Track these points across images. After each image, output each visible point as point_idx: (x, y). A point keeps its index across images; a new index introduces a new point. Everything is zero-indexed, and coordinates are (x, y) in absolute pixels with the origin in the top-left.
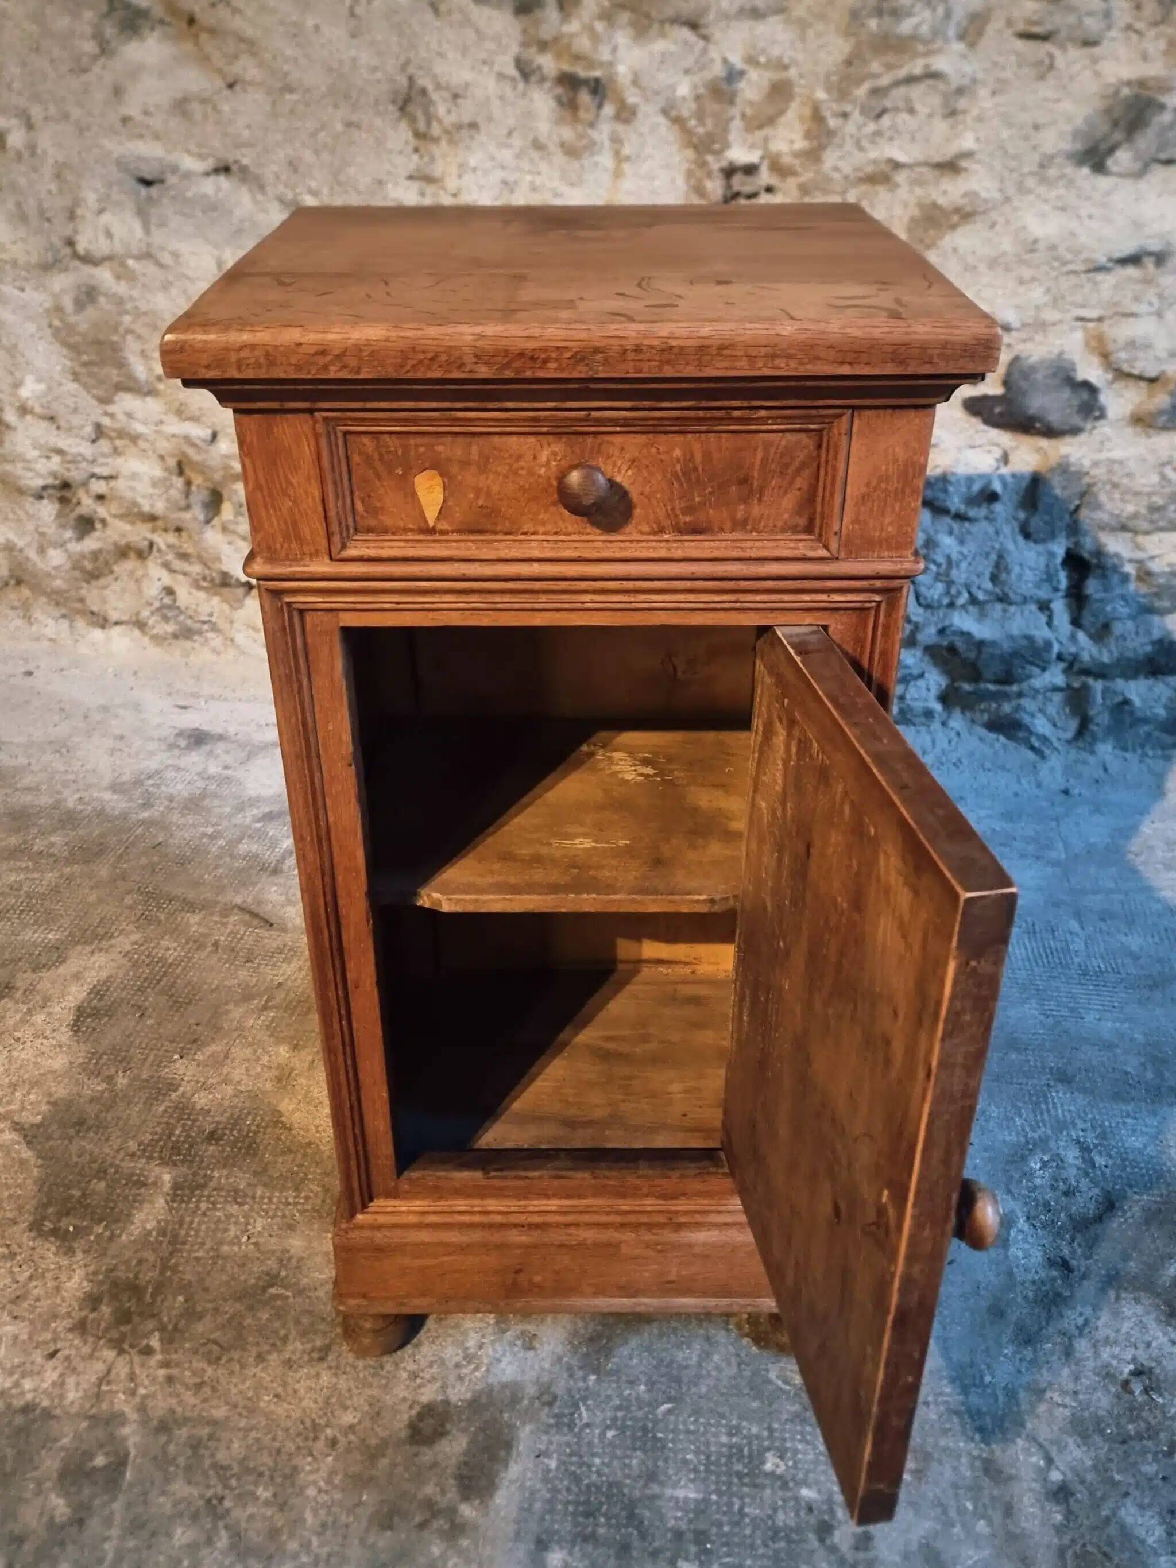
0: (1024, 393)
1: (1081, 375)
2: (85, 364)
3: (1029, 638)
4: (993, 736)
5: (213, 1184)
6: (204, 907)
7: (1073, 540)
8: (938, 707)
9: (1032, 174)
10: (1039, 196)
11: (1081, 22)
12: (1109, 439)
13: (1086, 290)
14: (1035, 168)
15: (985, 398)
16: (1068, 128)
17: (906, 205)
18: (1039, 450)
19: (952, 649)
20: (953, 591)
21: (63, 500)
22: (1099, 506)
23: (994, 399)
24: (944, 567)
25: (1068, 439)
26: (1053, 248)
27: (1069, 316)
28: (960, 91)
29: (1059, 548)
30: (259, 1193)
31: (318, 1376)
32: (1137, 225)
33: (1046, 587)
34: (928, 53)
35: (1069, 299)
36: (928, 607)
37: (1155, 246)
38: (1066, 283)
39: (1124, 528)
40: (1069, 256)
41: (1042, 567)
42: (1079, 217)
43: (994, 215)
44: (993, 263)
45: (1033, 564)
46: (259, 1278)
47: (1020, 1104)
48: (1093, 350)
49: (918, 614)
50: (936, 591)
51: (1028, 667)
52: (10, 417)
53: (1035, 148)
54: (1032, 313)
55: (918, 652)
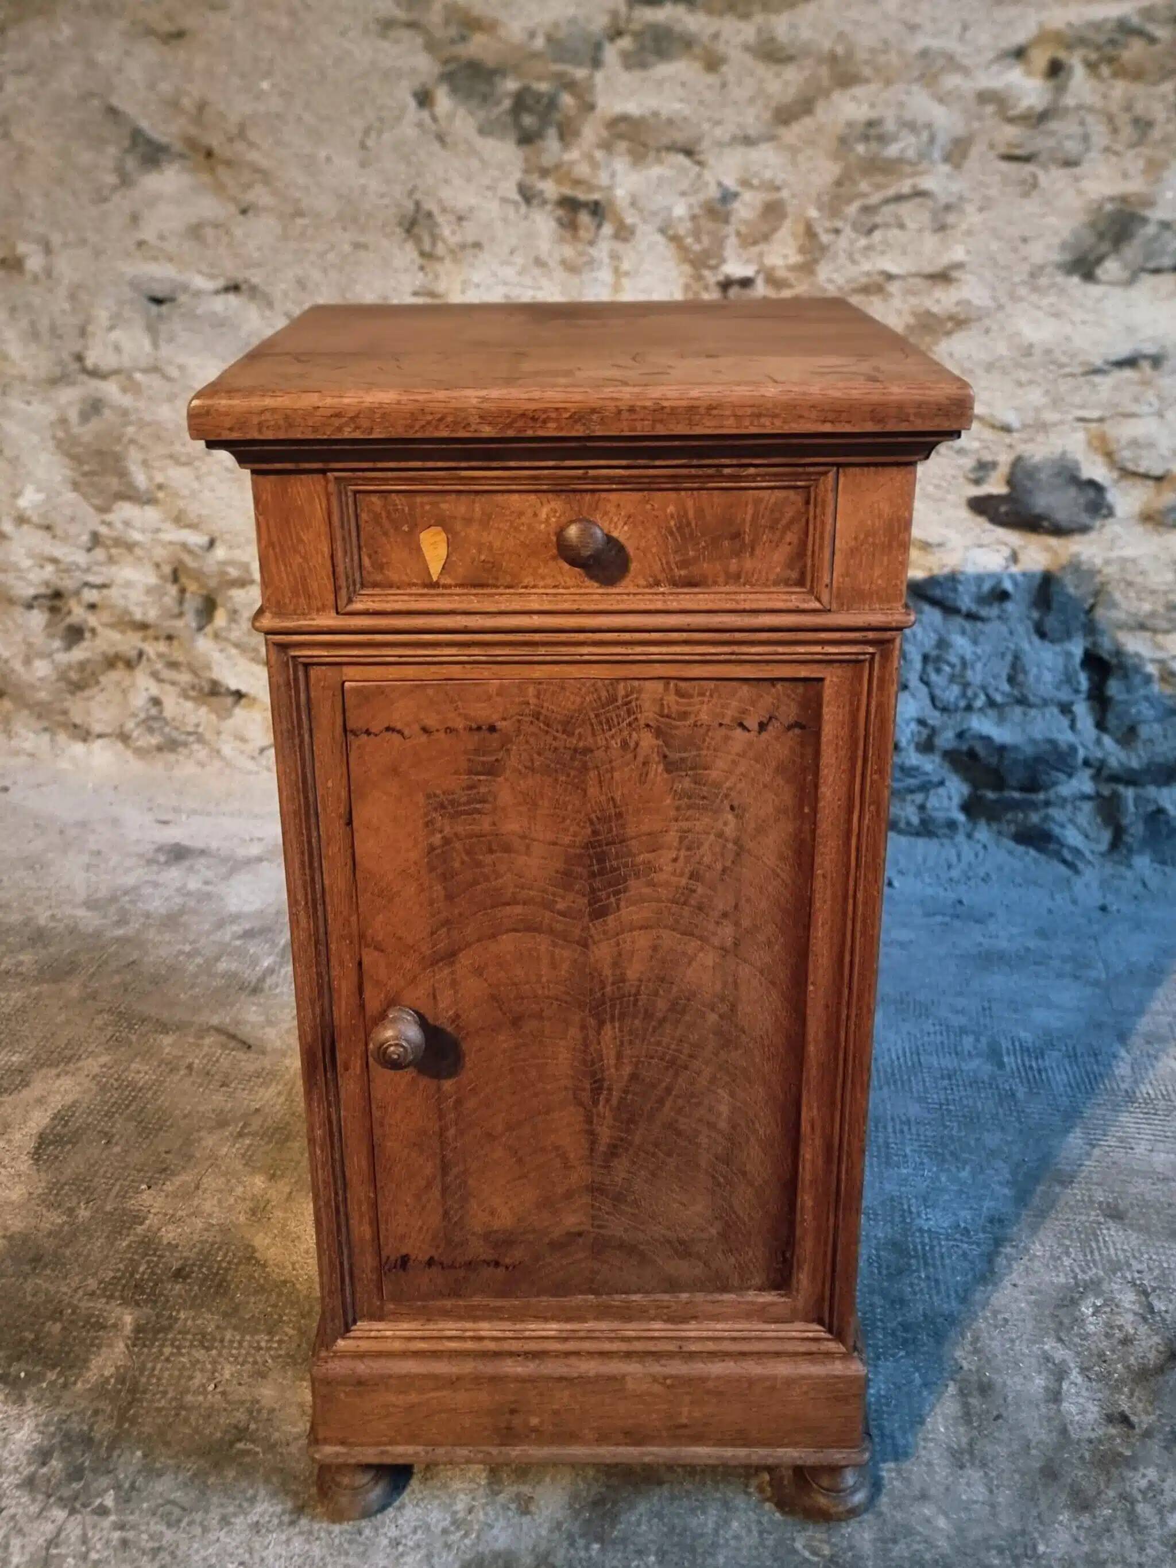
0: (1029, 492)
1: (1086, 473)
2: (85, 474)
3: (1052, 742)
4: (1021, 849)
5: (178, 1325)
6: (178, 1028)
7: (1090, 639)
8: (961, 817)
9: (1023, 282)
10: (1031, 304)
11: (1061, 144)
12: (1118, 537)
13: (1085, 392)
14: (1025, 277)
15: (990, 497)
16: (1056, 241)
17: (900, 313)
18: (1048, 549)
19: (972, 754)
20: (970, 693)
21: (55, 609)
22: (1114, 605)
23: (1000, 497)
24: (958, 668)
25: (1077, 538)
26: (1049, 351)
27: (1070, 416)
28: (948, 208)
29: (1077, 648)
30: (228, 1336)
31: (288, 1541)
32: (1130, 330)
33: (1065, 687)
34: (915, 174)
35: (1068, 401)
36: (944, 710)
37: (1150, 349)
38: (1064, 385)
39: (1142, 627)
40: (1066, 360)
41: (1061, 667)
42: (1072, 323)
43: (987, 322)
44: (990, 367)
45: (1050, 664)
46: (226, 1432)
47: (1068, 1243)
48: (1096, 449)
49: (935, 718)
50: (951, 694)
51: (1054, 773)
52: (7, 527)
53: (1024, 259)
54: (1032, 414)
55: (937, 759)
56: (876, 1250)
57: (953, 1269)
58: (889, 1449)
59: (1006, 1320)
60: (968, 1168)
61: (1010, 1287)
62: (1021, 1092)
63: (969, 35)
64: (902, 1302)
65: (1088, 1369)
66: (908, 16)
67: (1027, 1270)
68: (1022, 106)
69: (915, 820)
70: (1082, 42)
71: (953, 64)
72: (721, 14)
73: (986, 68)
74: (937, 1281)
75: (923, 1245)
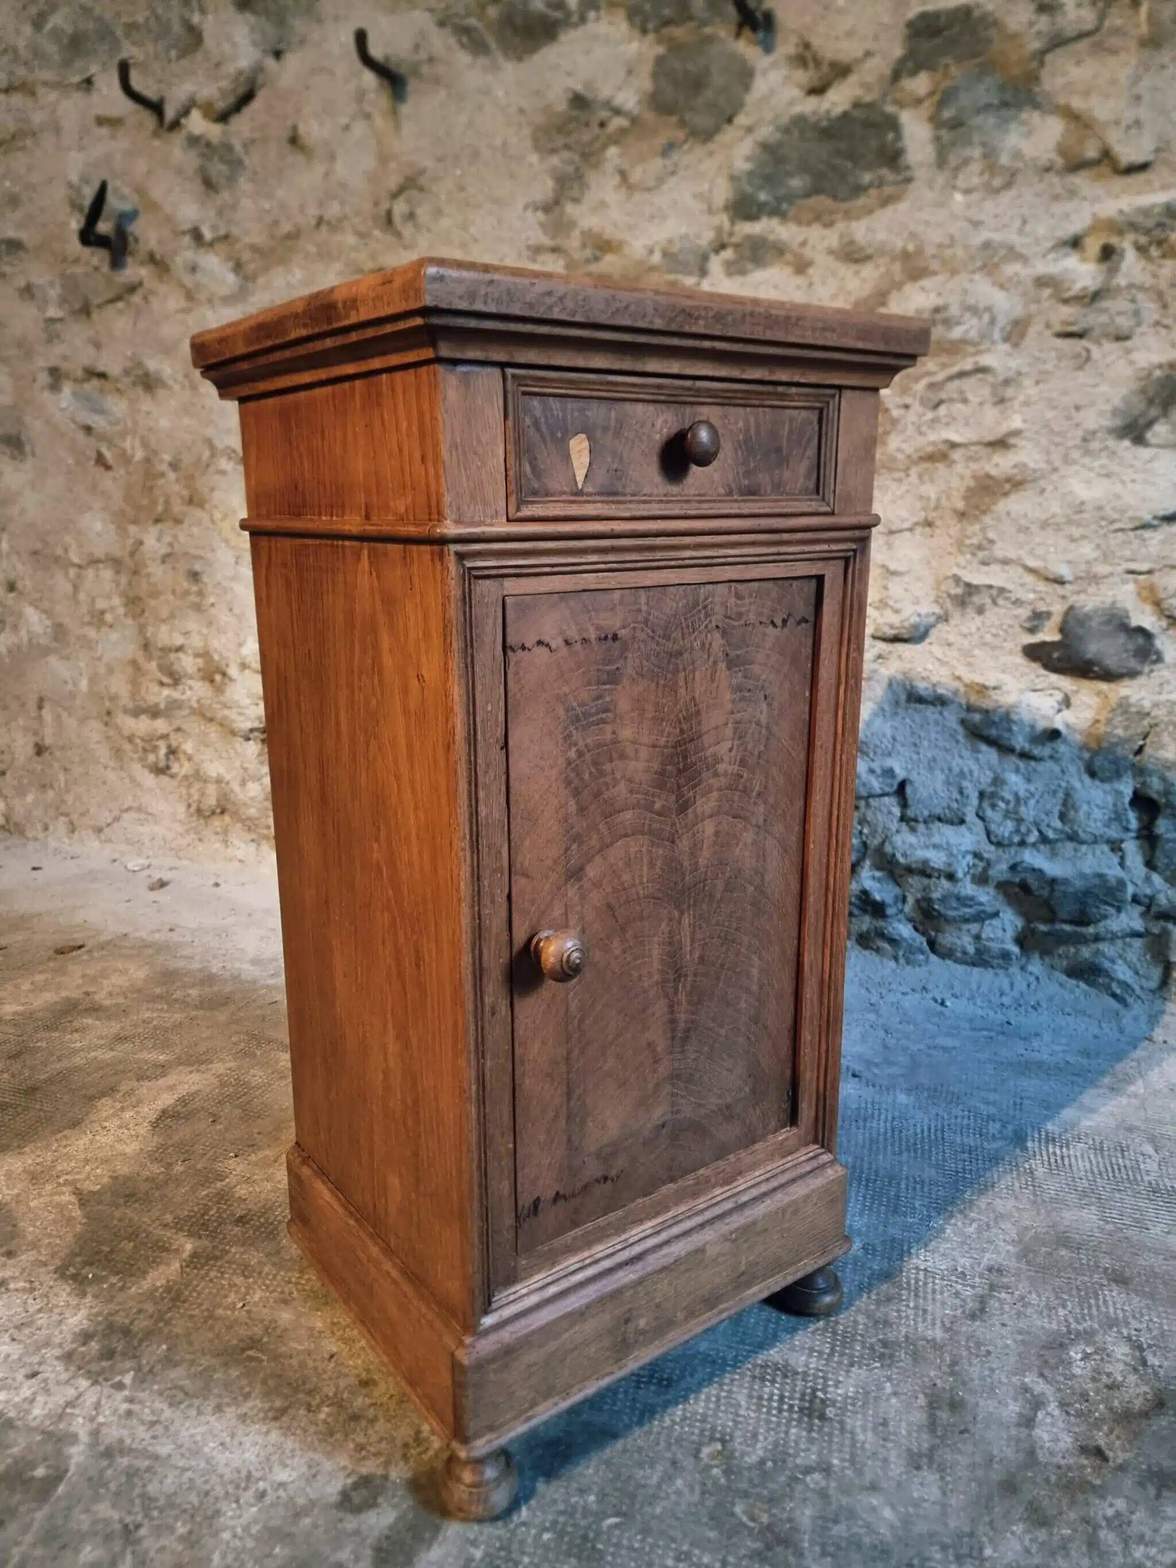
0: (1080, 639)
1: (1135, 621)
3: (1101, 876)
4: (1075, 982)
5: (228, 1257)
7: (1140, 780)
8: (1016, 950)
9: (1076, 447)
10: (1083, 466)
11: (1112, 321)
12: (1168, 682)
13: (1134, 546)
14: (1078, 442)
15: (1043, 644)
16: (1108, 408)
17: (962, 478)
18: (1099, 693)
19: (1024, 887)
20: (1023, 829)
22: (1162, 746)
23: (1053, 644)
24: (1012, 804)
25: (1126, 682)
26: (1100, 508)
27: (1120, 569)
28: (1007, 382)
29: (1127, 788)
30: (266, 1270)
31: (267, 1433)
33: (1115, 825)
34: (977, 353)
35: (1119, 555)
36: (999, 844)
38: (1115, 541)
40: (1115, 516)
41: (1111, 806)
42: (1123, 482)
43: (1042, 483)
44: (1044, 525)
45: (1100, 803)
46: (241, 1341)
47: (1066, 1297)
48: (1145, 600)
49: (990, 851)
50: (1005, 829)
51: (1103, 907)
52: (233, 671)
53: (1077, 425)
54: (1083, 567)
55: (991, 890)
57: (943, 1303)
58: (847, 1442)
59: (989, 1353)
60: (975, 1225)
61: (998, 1326)
62: (1041, 1172)
63: (1028, 228)
64: (887, 1323)
65: (1068, 1405)
66: (974, 214)
67: (1019, 1314)
68: (1077, 288)
69: (971, 949)
70: (1133, 226)
71: (1013, 254)
72: (809, 224)
73: (1044, 256)
74: (925, 1311)
75: (917, 1280)
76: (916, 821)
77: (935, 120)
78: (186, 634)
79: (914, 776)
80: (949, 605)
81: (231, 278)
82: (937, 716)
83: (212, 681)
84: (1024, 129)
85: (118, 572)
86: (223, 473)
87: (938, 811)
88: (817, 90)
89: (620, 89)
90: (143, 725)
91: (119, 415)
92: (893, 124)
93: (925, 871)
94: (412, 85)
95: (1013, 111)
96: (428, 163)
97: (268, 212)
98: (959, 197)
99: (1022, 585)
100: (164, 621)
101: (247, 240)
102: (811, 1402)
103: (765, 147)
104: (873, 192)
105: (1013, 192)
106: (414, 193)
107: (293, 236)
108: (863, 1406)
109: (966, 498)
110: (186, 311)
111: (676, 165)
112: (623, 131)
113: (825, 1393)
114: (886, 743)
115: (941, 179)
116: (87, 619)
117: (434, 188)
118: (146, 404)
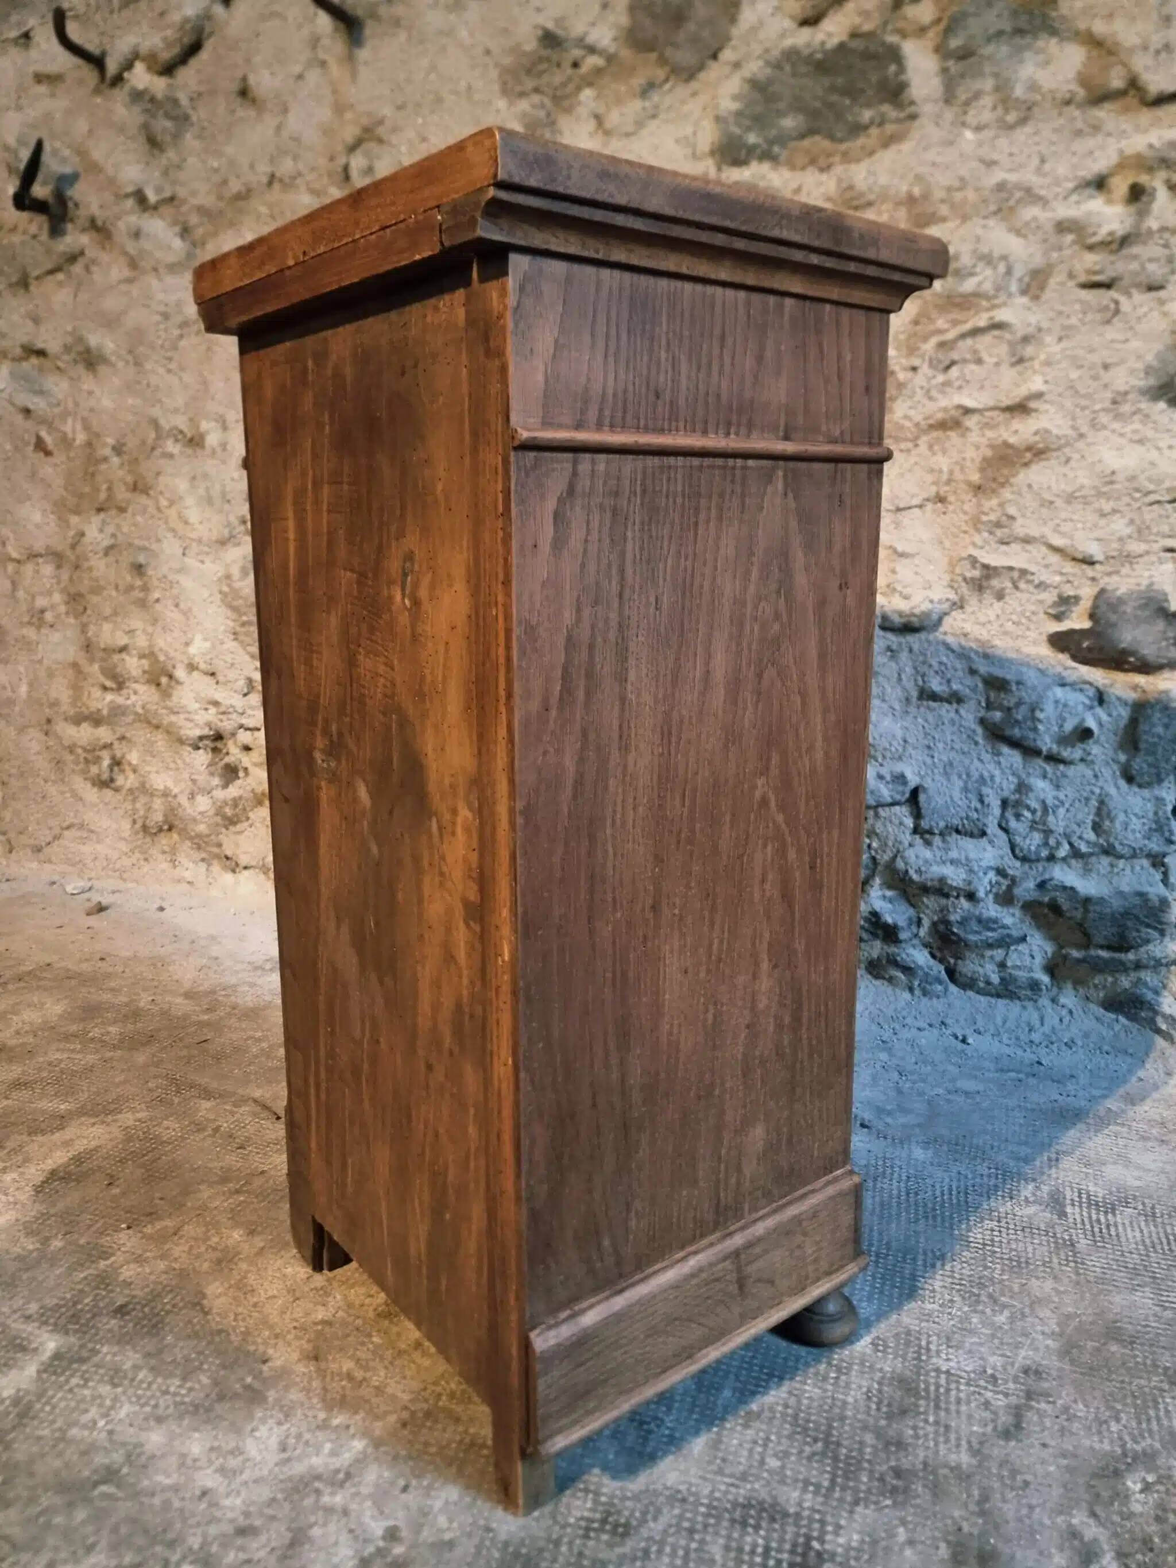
0: (1114, 625)
2: (243, 624)
3: (1141, 894)
4: (1113, 1016)
6: (220, 1096)
8: (1045, 979)
9: (1103, 410)
10: (1113, 431)
11: (1143, 268)
13: (1173, 520)
14: (1107, 404)
15: (1072, 632)
16: (1140, 365)
17: (978, 448)
18: (1135, 689)
19: (1055, 908)
20: (1052, 842)
21: (215, 750)
23: (1082, 632)
24: (1039, 814)
25: (1167, 674)
26: (1132, 478)
27: (1156, 547)
28: (1026, 339)
29: (1168, 794)
30: (141, 1376)
33: (1156, 837)
34: (994, 307)
35: (1155, 530)
36: (1024, 859)
38: (1150, 515)
40: (1152, 487)
41: (1151, 815)
42: (1158, 449)
43: (1067, 450)
44: (1070, 498)
45: (1137, 810)
47: (1119, 1407)
49: (1014, 868)
50: (1031, 842)
51: (1144, 930)
52: (180, 673)
53: (1106, 386)
54: (1115, 545)
55: (1018, 912)
56: (880, 1383)
57: (970, 1417)
59: (1026, 1483)
60: (1006, 1313)
61: (1037, 1448)
62: (1083, 1244)
63: (1047, 167)
64: (900, 1445)
65: (1126, 1555)
66: (985, 152)
67: (1062, 1430)
68: (1103, 233)
69: (995, 979)
70: (1165, 162)
71: (1031, 196)
72: (803, 168)
73: (1065, 198)
74: (947, 1427)
75: (938, 1386)
76: (930, 832)
77: (941, 50)
78: (131, 632)
79: (928, 783)
80: (964, 589)
81: (177, 243)
82: (952, 715)
83: (158, 685)
84: (1041, 57)
85: (59, 567)
86: (171, 456)
87: (956, 821)
88: (810, 21)
89: (593, 24)
90: (85, 734)
91: (60, 396)
92: (895, 55)
93: (941, 889)
94: (370, 29)
95: (1028, 39)
96: (387, 111)
97: (216, 171)
98: (969, 135)
99: (1047, 566)
100: (106, 619)
101: (195, 202)
102: (804, 1555)
103: (754, 84)
104: (874, 131)
105: (1028, 129)
106: (372, 145)
107: (244, 196)
108: (868, 1561)
109: (982, 470)
110: (130, 281)
111: (656, 107)
112: (598, 71)
113: (822, 1542)
114: (897, 746)
115: (949, 115)
116: (26, 619)
117: (394, 139)
118: (88, 383)
